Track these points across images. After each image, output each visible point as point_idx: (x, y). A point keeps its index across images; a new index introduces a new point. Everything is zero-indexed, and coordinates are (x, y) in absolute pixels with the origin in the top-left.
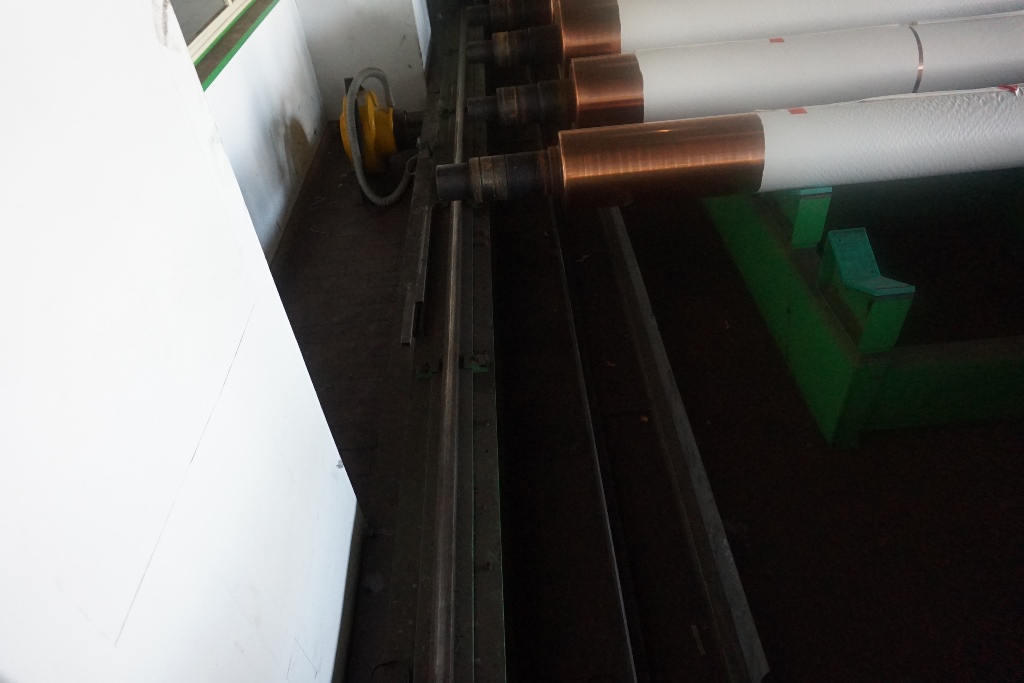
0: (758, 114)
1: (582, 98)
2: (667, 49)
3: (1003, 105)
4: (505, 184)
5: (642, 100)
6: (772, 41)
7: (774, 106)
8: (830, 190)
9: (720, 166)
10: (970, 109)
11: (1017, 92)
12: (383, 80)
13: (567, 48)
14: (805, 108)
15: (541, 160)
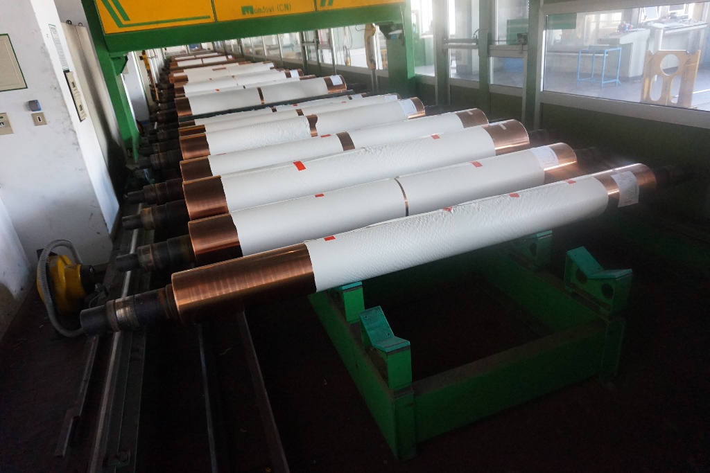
0: (306, 244)
1: (197, 246)
2: (251, 208)
3: (446, 219)
4: (135, 316)
5: (238, 242)
6: (317, 196)
7: (315, 237)
8: (361, 283)
9: (285, 280)
10: (429, 224)
11: (452, 211)
12: (71, 247)
13: (191, 213)
14: (334, 236)
15: (161, 295)
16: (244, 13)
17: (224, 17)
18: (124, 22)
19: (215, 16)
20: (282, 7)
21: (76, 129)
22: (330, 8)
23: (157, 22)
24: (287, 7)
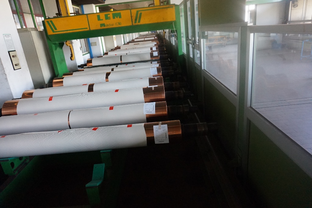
11: (59, 133)
16: (101, 27)
17: (93, 28)
18: (55, 31)
19: (89, 28)
20: (117, 24)
21: (6, 73)
22: (139, 24)
23: (67, 30)
24: (119, 24)
